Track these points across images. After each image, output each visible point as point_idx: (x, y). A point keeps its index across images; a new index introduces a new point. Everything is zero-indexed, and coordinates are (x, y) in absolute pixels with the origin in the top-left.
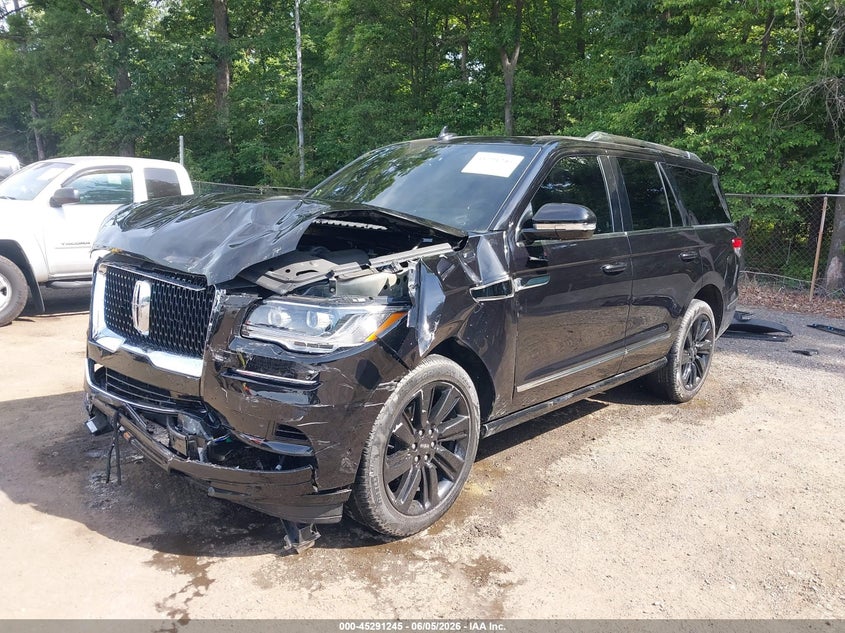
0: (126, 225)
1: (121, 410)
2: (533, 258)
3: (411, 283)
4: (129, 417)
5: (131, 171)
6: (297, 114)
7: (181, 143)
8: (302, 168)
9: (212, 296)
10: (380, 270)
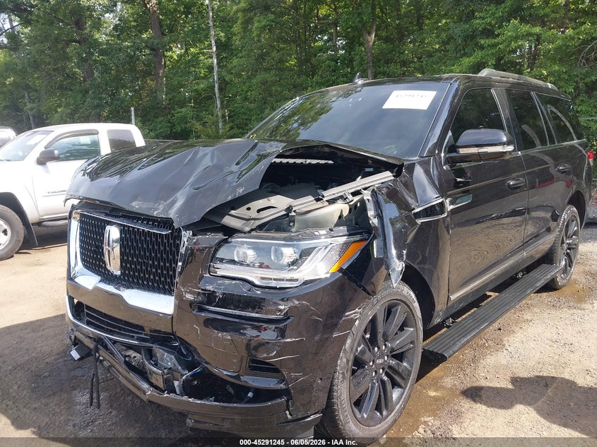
0: (94, 175)
1: (99, 341)
2: (459, 180)
3: (371, 213)
4: (106, 347)
5: (97, 134)
6: (214, 86)
7: (133, 113)
8: (220, 124)
9: (180, 237)
10: (332, 202)
